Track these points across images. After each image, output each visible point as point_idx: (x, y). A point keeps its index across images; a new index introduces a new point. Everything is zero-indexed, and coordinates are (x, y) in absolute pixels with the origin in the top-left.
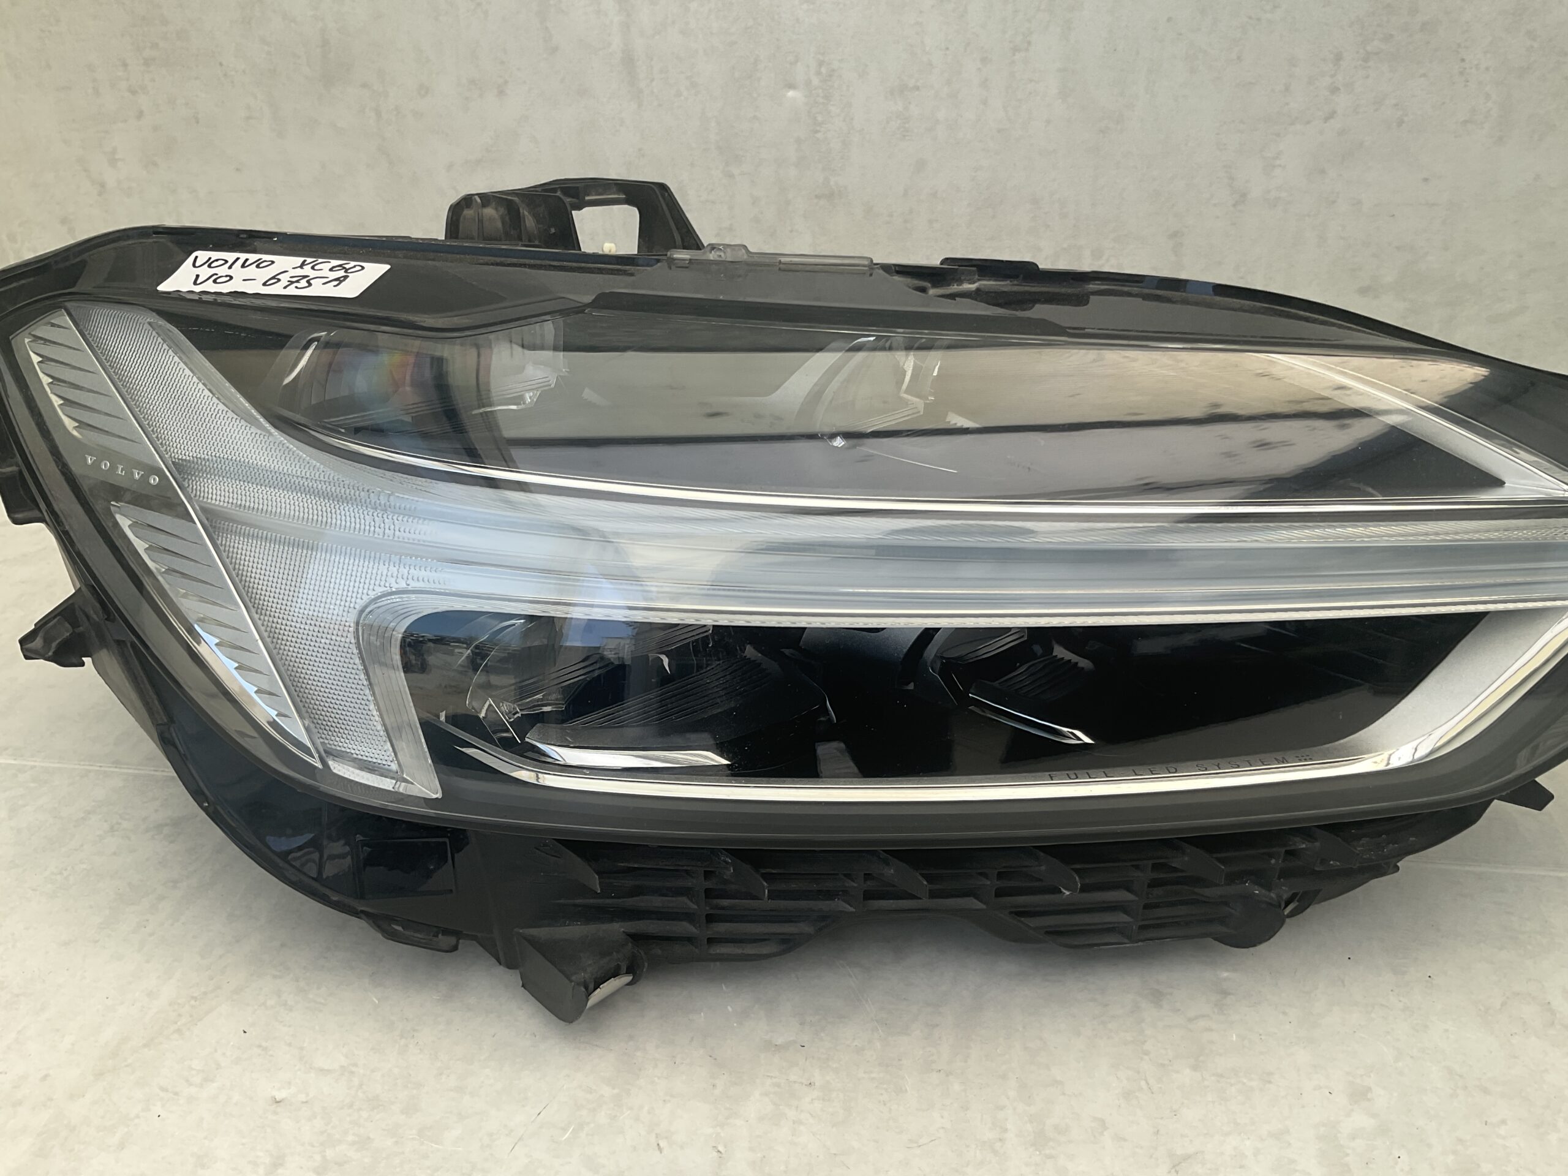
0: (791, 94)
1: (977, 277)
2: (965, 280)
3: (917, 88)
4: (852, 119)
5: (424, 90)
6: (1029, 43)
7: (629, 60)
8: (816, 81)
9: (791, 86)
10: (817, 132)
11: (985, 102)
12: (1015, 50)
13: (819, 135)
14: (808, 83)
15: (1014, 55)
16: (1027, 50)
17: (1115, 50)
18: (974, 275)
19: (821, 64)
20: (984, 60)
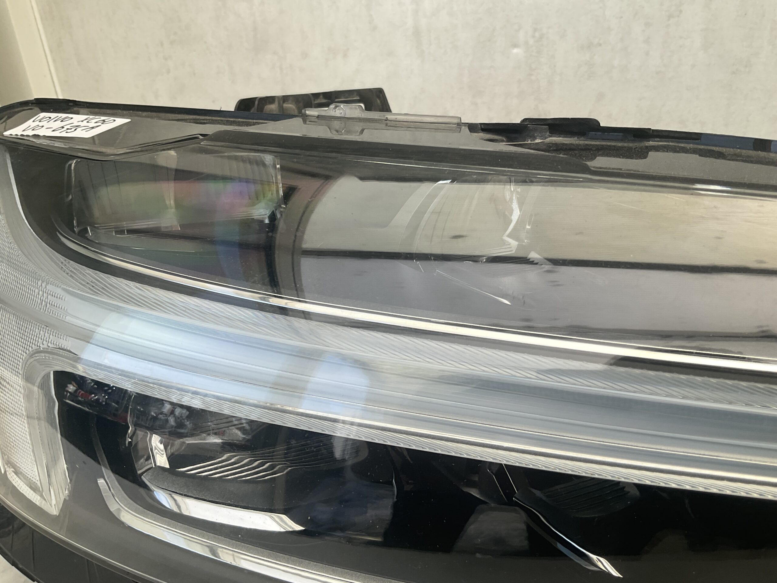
0: (515, 51)
1: (548, 133)
2: (537, 136)
3: (600, 45)
4: (555, 66)
5: (305, 55)
6: (681, 11)
7: (417, 33)
8: (531, 42)
9: (515, 46)
10: (532, 75)
11: (647, 54)
12: (670, 17)
13: (533, 78)
14: (526, 43)
15: (669, 20)
16: (678, 16)
17: (746, 14)
18: (546, 132)
19: (535, 30)
20: (648, 25)
